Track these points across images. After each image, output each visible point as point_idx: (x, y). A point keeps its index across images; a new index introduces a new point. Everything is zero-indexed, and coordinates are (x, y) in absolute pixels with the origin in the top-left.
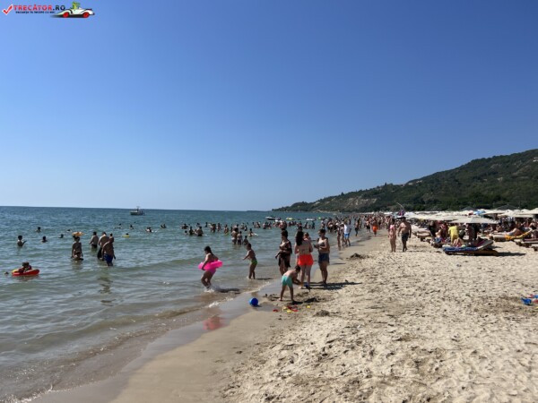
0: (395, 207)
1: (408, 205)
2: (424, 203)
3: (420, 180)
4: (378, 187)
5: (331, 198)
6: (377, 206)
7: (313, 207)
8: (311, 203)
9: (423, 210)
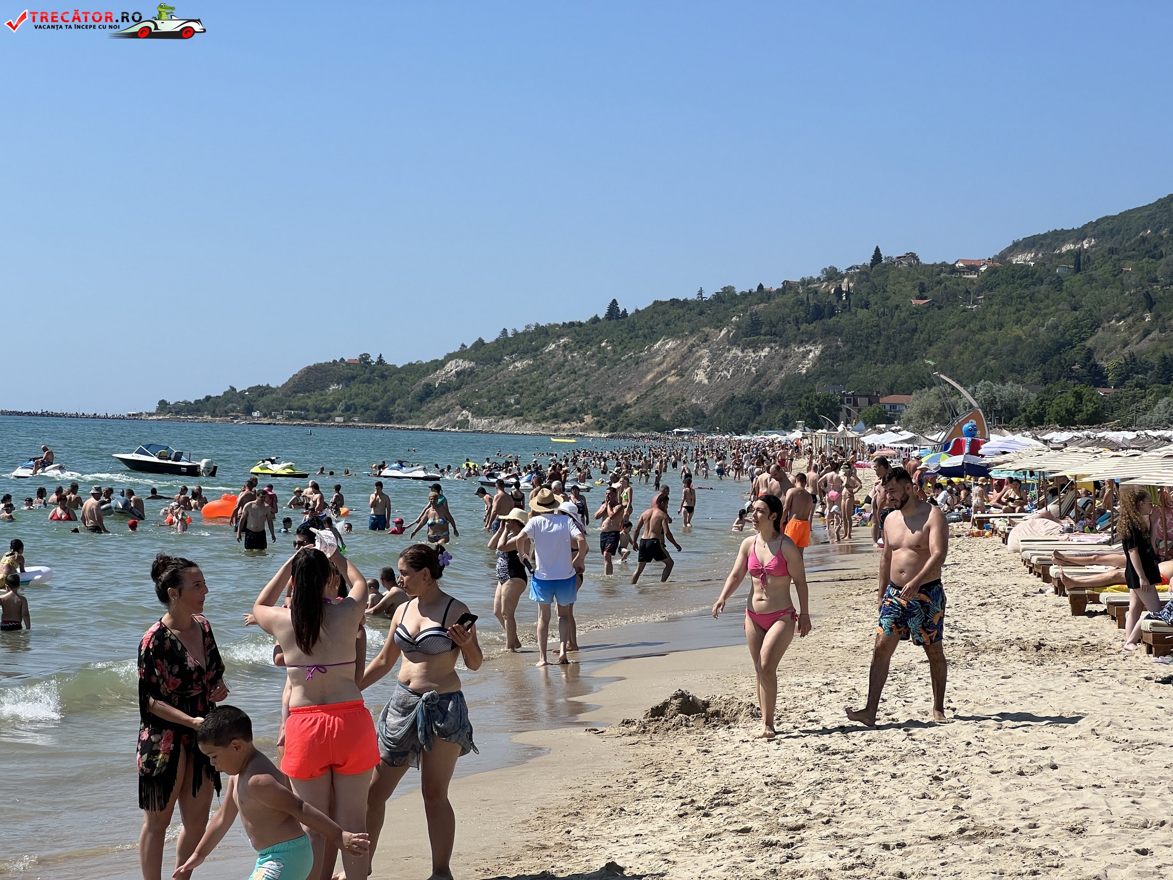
0: (928, 398)
1: (1008, 390)
2: (1098, 377)
3: (1079, 234)
4: (832, 275)
5: (544, 333)
6: (822, 389)
7: (429, 393)
8: (415, 370)
9: (1096, 420)
